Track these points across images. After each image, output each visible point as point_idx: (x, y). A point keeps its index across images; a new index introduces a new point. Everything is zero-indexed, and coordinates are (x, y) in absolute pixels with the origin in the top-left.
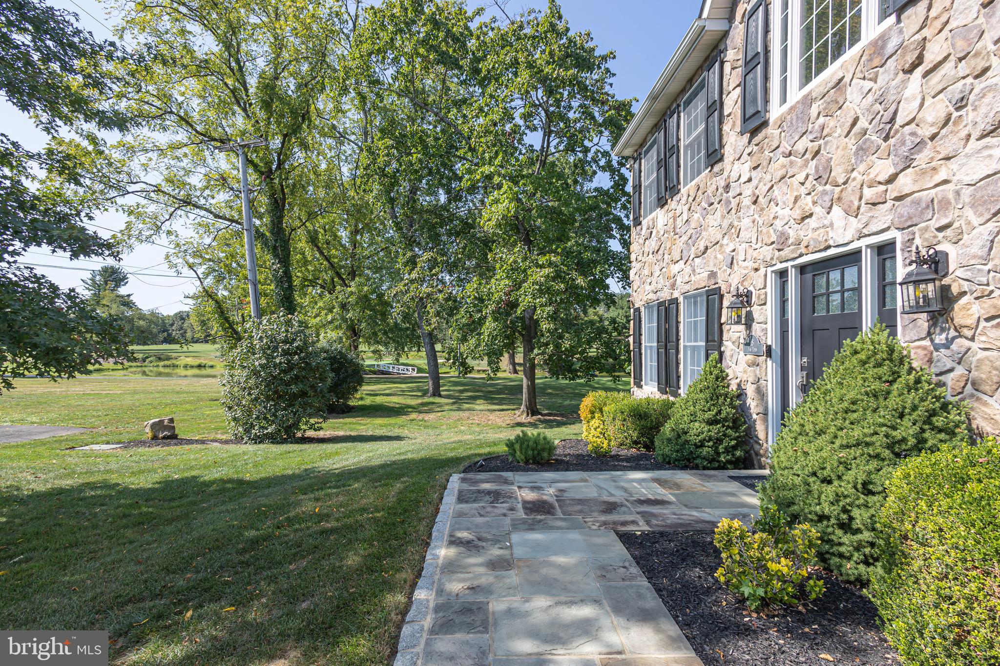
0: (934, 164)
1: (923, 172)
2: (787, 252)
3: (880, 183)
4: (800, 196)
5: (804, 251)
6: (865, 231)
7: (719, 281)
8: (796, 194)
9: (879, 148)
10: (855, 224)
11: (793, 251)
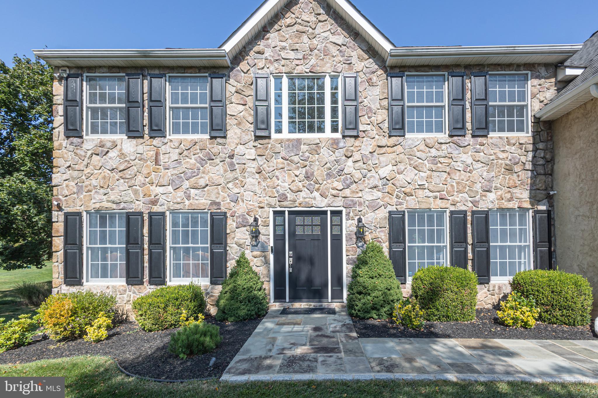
0: (357, 190)
1: (353, 192)
2: (285, 203)
3: (337, 190)
4: (295, 181)
5: (297, 205)
6: (331, 205)
7: (222, 208)
8: (293, 179)
9: (337, 177)
10: (325, 202)
11: (291, 204)
